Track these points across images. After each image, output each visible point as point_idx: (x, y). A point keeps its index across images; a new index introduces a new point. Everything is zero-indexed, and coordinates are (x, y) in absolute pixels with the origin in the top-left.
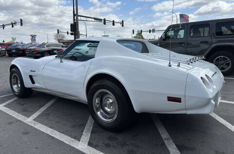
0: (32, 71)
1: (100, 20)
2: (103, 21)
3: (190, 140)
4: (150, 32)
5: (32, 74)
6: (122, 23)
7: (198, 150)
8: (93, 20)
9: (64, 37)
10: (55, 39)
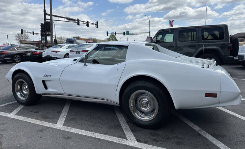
0: (46, 76)
1: (74, 20)
2: (76, 21)
3: (217, 129)
4: (124, 35)
5: (45, 79)
6: (97, 25)
7: (229, 136)
8: (66, 20)
9: (27, 38)
10: (17, 39)
